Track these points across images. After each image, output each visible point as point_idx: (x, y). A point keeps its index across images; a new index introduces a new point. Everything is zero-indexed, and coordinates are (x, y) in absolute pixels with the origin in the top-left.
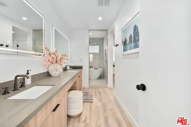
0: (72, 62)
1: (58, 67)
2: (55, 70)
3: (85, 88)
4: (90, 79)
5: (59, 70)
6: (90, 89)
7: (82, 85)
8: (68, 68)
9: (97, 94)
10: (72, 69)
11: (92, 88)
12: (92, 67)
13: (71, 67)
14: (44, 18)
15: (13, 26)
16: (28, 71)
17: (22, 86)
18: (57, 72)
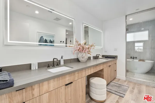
0: (106, 52)
1: (84, 55)
2: (82, 57)
3: (120, 80)
4: (127, 71)
5: (85, 58)
6: (126, 83)
7: (117, 75)
8: (100, 57)
9: (136, 91)
10: (105, 58)
11: (130, 82)
12: (136, 58)
13: (103, 56)
14: (74, 20)
15: (66, 30)
16: (62, 56)
17: (57, 65)
18: (83, 59)
